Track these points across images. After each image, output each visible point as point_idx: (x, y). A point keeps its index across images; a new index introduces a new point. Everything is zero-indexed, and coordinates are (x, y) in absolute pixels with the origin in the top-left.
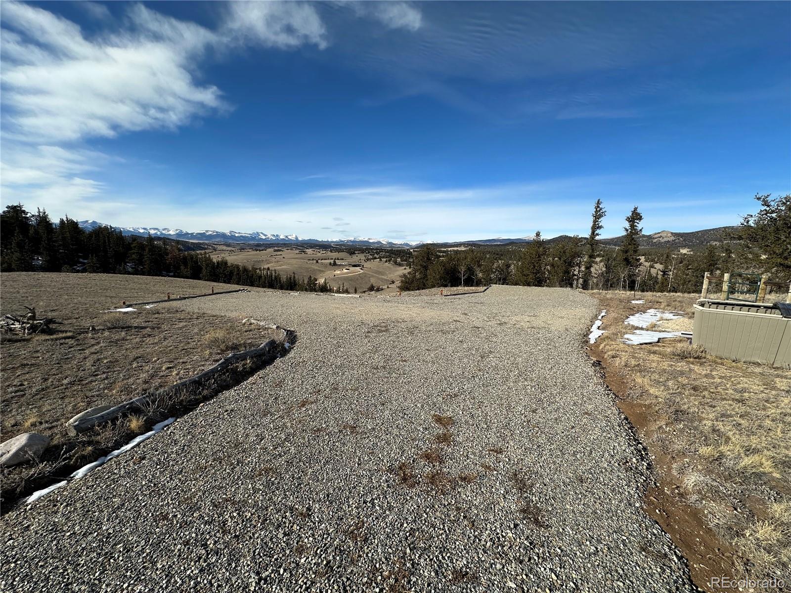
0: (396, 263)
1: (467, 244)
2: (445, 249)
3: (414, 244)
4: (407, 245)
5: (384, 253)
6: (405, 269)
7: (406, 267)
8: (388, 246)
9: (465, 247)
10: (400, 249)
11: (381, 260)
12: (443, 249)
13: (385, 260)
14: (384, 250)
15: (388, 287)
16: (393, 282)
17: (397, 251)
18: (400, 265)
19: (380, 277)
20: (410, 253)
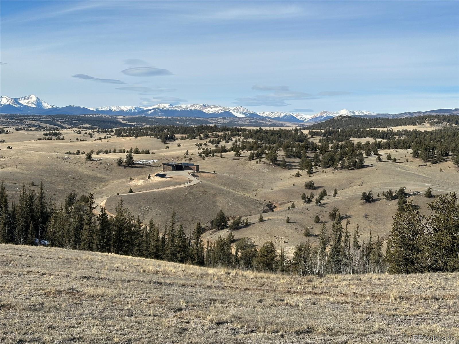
0: (274, 161)
1: (438, 117)
2: (385, 130)
3: (307, 117)
4: (292, 119)
5: (242, 138)
6: (298, 175)
7: (301, 172)
8: (247, 122)
9: (433, 124)
10: (277, 128)
11: (238, 154)
12: (381, 129)
13: (248, 153)
14: (241, 130)
15: (261, 220)
16: (271, 208)
17: (273, 133)
18: (286, 166)
19: (241, 193)
20: (303, 139)
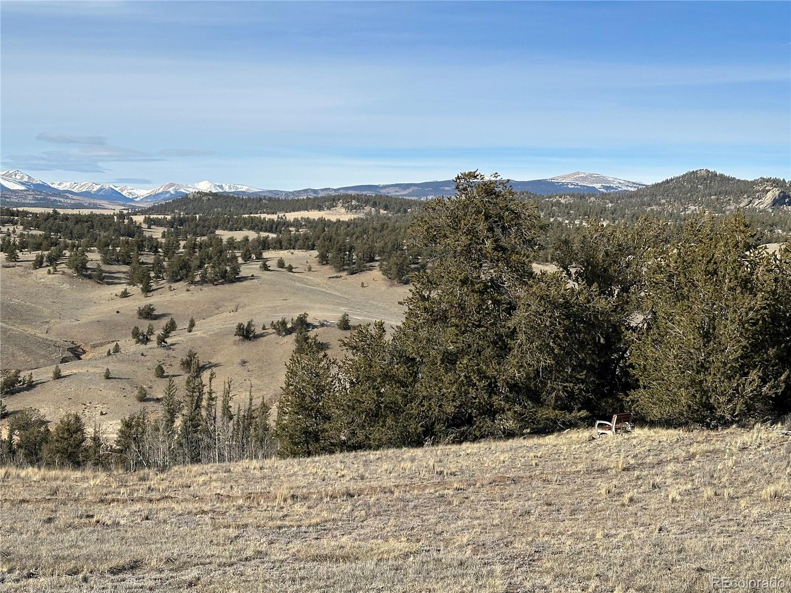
0: (81, 269)
1: (358, 198)
2: (274, 217)
3: (141, 192)
4: (114, 196)
5: (20, 229)
6: (125, 295)
7: (131, 289)
8: (30, 199)
9: (350, 209)
10: (86, 212)
11: (13, 257)
12: (268, 217)
13: (32, 256)
14: (18, 213)
15: (58, 376)
16: (76, 353)
17: (78, 219)
18: (102, 278)
19: (19, 329)
20: (133, 231)
